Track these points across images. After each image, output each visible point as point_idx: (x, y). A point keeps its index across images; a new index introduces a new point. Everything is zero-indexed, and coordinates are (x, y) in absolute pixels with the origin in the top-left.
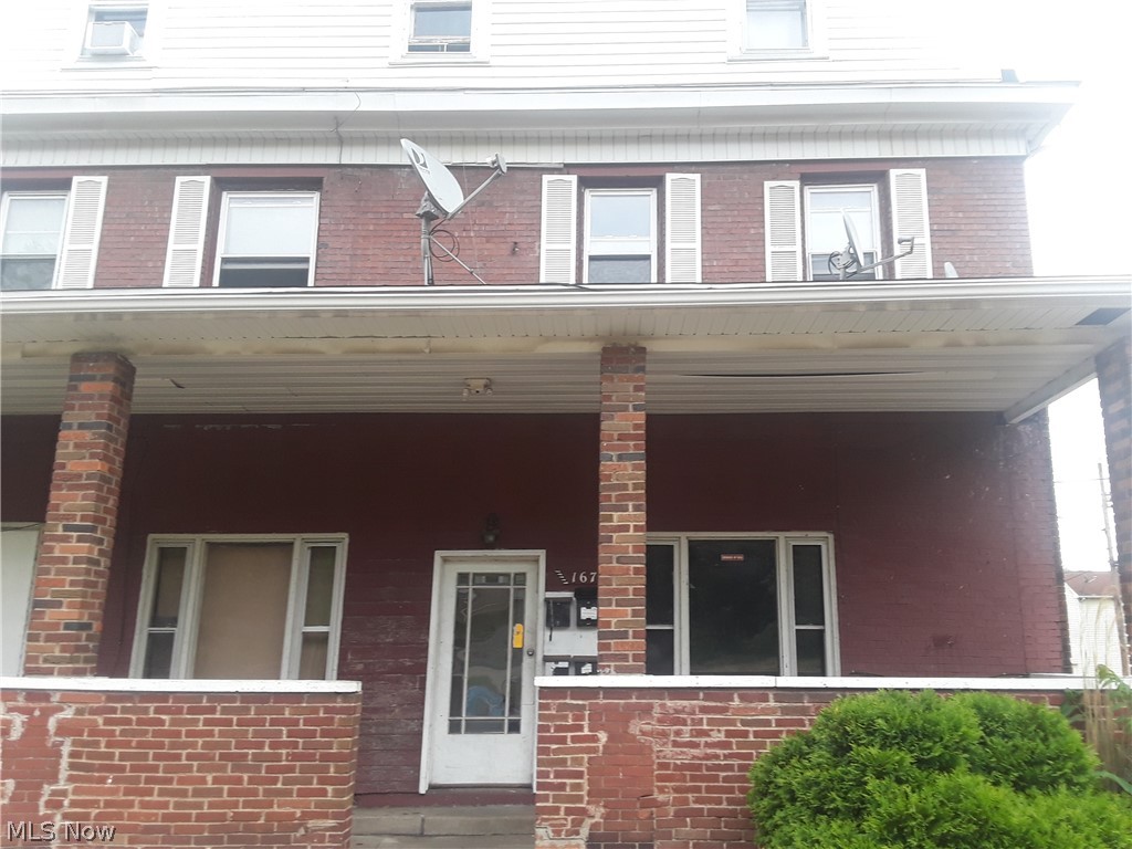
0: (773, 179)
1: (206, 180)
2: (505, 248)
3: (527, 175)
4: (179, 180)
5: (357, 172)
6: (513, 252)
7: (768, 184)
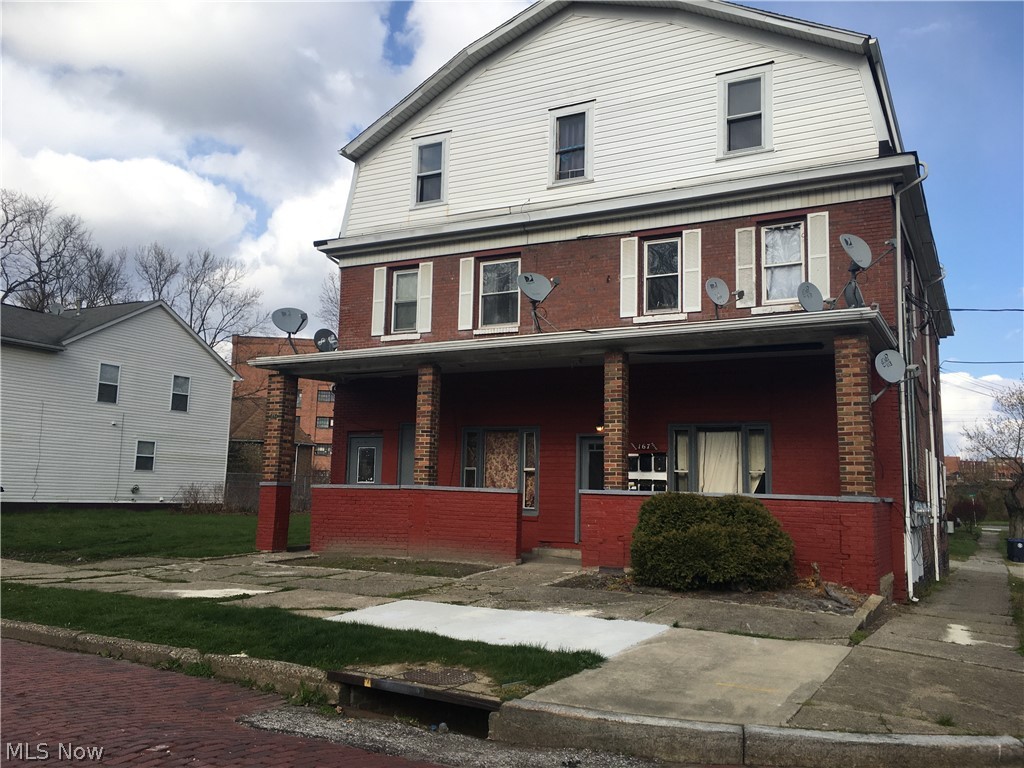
0: (741, 227)
1: (472, 259)
2: (604, 280)
3: (613, 239)
4: (461, 260)
5: (535, 247)
6: (608, 281)
7: (737, 231)
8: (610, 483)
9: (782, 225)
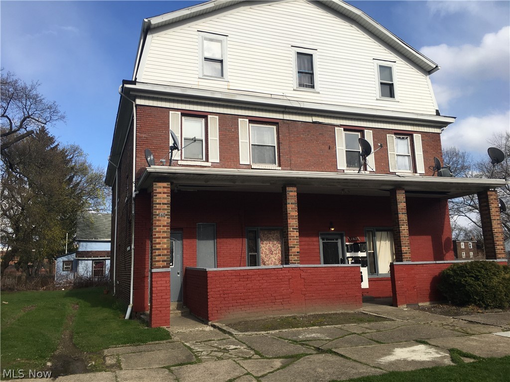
1: (247, 120)
4: (239, 119)
6: (329, 149)
7: (387, 135)
8: (405, 258)
9: (401, 137)
